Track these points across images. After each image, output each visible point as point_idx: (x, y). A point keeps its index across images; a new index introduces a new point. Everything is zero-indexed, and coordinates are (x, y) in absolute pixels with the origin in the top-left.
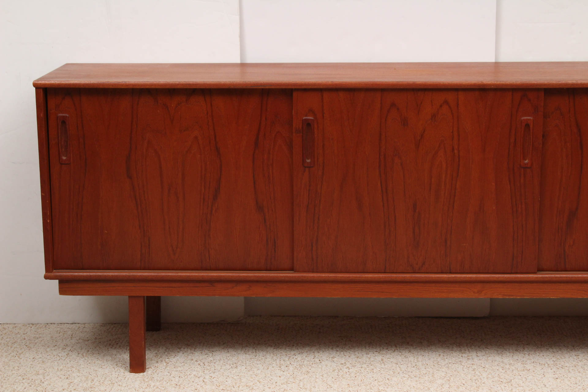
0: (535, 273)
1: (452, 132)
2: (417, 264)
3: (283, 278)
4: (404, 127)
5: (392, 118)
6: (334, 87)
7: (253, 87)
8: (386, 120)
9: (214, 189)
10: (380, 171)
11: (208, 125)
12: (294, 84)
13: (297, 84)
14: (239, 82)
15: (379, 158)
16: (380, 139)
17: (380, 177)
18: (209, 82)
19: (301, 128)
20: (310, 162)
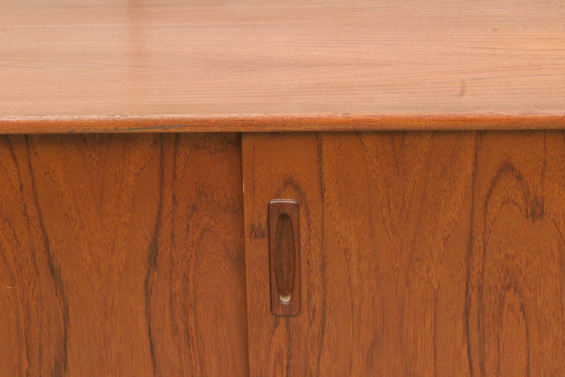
4: (534, 221)
5: (503, 200)
6: (351, 127)
7: (133, 129)
8: (486, 204)
9: (53, 361)
10: (467, 323)
11: (25, 215)
12: (242, 121)
13: (252, 121)
14: (94, 117)
15: (467, 292)
16: (470, 251)
17: (468, 336)
18: (16, 119)
19: (264, 225)
20: (290, 304)
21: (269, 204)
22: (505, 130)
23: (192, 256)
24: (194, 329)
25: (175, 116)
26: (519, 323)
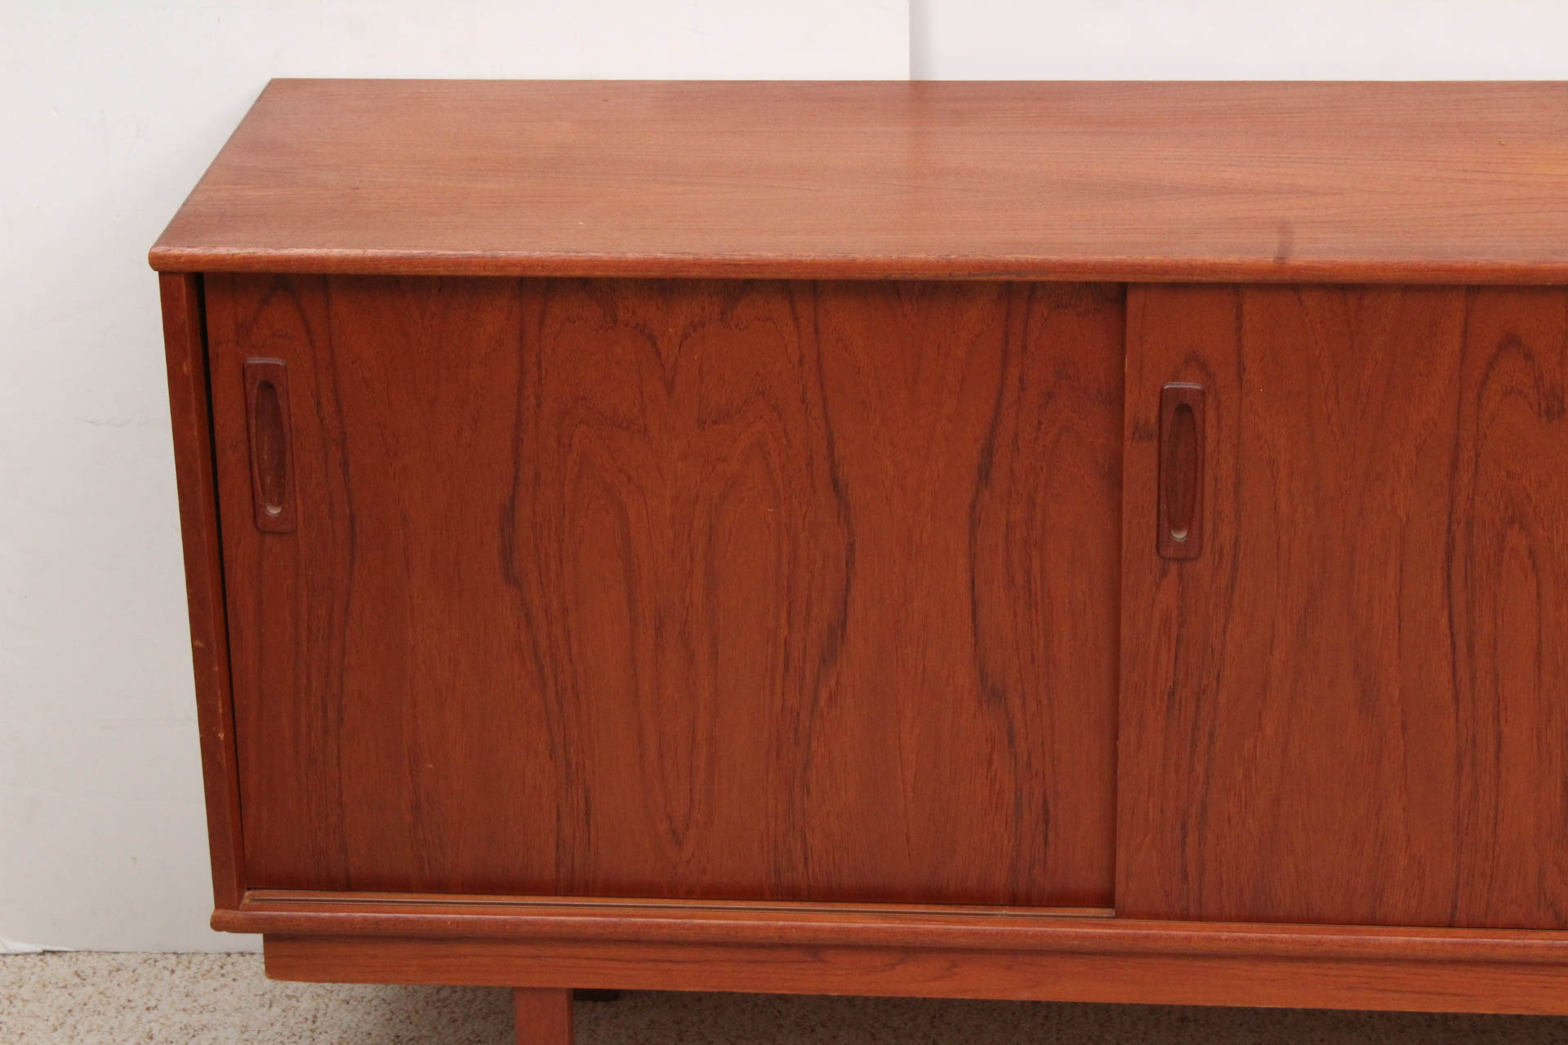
4: (1550, 422)
5: (1504, 389)
6: (1287, 278)
7: (975, 275)
8: (1479, 397)
9: (826, 625)
10: (1449, 576)
11: (803, 402)
12: (1132, 266)
13: (1145, 266)
14: (922, 256)
15: (1449, 529)
16: (1454, 465)
17: (1450, 597)
18: (811, 258)
19: (1153, 420)
20: (1186, 541)
21: (1162, 390)
22: (1507, 286)
23: (1042, 468)
24: (1038, 581)
25: (1036, 257)
26: (1526, 576)
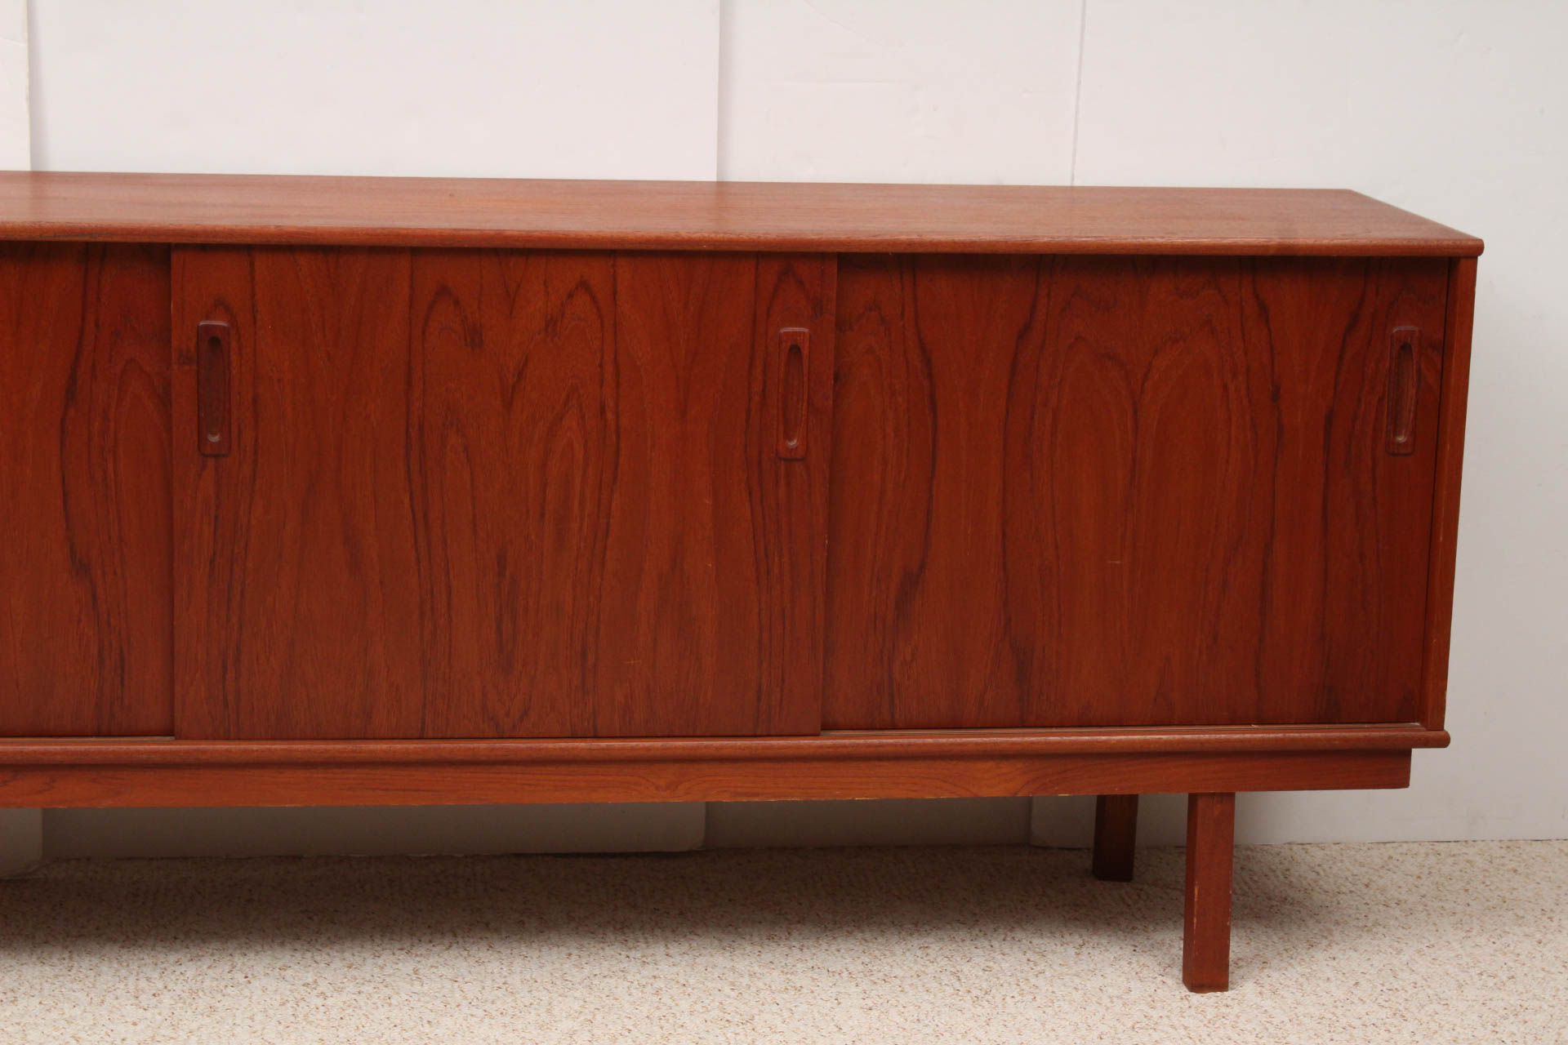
0: (815, 735)
1: (601, 366)
2: (507, 715)
3: (144, 756)
4: (473, 351)
5: (441, 326)
7: (59, 237)
8: (424, 331)
10: (409, 466)
12: (173, 230)
13: (183, 230)
15: (407, 431)
16: (409, 383)
17: (410, 481)
19: (193, 349)
20: (219, 442)
21: (198, 327)
24: (112, 477)
25: (102, 221)
26: (462, 466)
